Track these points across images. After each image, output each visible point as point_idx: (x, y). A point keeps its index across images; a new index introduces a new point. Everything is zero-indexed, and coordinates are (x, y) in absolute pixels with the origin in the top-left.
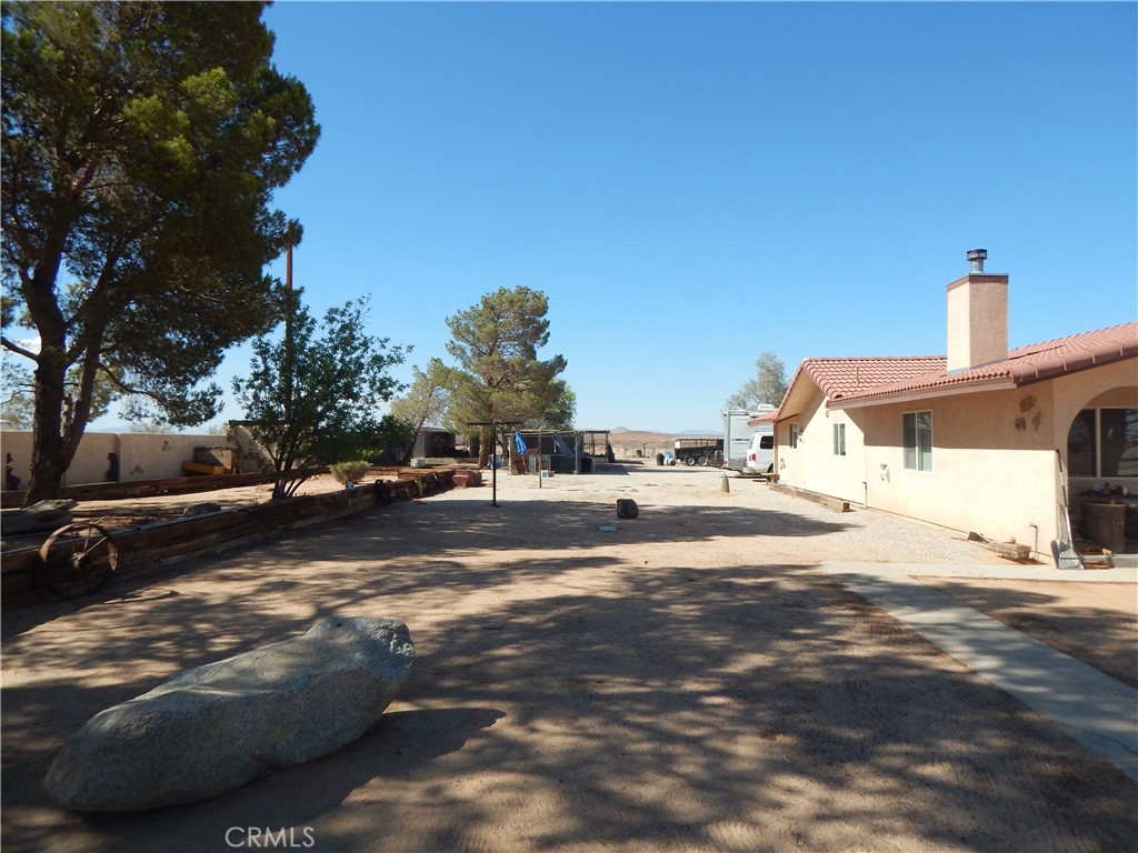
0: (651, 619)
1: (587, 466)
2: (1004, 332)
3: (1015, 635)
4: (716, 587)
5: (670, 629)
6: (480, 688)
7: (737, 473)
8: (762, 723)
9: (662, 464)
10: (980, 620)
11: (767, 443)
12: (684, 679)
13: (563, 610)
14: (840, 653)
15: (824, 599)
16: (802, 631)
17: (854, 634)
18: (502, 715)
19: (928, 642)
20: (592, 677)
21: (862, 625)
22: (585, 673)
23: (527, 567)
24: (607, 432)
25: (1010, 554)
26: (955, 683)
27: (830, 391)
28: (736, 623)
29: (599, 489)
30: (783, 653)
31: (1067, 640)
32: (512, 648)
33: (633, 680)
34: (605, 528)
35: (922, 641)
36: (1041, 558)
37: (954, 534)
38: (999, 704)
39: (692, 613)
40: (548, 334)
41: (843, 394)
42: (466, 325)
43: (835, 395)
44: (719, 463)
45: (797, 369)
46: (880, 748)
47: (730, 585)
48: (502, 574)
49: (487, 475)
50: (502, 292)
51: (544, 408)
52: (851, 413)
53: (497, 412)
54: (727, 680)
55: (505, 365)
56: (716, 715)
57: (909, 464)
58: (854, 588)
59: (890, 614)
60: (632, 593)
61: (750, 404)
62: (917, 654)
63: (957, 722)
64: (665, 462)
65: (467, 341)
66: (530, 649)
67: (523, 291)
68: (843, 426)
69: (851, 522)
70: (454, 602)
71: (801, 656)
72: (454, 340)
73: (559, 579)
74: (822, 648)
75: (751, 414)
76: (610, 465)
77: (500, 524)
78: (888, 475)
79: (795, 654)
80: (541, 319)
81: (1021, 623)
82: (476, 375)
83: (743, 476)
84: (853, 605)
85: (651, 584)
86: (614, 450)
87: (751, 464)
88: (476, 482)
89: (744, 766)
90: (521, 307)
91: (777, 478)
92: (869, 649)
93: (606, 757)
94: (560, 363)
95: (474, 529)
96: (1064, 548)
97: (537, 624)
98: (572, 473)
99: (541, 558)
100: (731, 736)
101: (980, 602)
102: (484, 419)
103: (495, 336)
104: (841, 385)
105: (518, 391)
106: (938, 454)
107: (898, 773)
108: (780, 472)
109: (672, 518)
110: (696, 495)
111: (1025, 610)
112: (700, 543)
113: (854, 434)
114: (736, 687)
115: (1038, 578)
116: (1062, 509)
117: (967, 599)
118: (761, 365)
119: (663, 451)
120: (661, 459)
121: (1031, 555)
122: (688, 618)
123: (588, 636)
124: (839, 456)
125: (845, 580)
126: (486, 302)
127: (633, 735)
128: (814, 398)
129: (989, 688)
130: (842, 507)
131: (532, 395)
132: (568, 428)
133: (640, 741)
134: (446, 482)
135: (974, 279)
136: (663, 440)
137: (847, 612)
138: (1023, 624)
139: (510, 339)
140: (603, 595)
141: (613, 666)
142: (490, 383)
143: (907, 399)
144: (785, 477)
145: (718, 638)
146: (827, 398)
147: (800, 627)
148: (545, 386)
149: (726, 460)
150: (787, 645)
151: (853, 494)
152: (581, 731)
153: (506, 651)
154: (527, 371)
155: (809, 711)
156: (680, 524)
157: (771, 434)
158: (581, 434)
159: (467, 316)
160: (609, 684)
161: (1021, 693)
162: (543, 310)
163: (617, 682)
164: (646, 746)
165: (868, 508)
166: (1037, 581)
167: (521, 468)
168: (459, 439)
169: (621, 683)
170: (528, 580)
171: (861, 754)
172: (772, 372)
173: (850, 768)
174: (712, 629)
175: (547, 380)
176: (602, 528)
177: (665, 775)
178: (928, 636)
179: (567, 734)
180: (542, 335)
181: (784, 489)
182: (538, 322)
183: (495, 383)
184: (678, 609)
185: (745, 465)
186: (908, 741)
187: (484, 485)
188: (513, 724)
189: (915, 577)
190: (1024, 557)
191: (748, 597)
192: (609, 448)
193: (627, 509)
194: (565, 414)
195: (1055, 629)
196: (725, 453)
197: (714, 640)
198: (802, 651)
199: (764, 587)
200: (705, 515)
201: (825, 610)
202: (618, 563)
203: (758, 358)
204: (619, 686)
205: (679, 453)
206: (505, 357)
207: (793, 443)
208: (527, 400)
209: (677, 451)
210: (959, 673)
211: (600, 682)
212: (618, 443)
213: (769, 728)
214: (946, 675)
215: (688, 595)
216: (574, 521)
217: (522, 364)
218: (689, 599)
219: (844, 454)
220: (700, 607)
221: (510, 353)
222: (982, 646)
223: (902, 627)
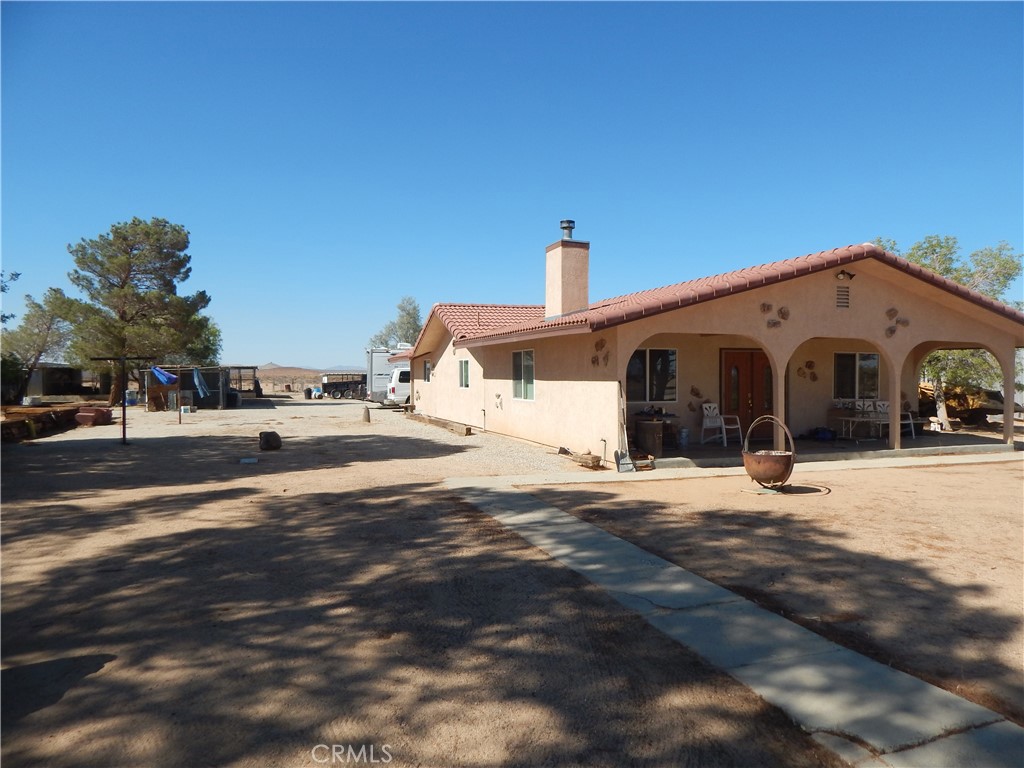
0: (285, 543)
1: (232, 401)
2: (586, 287)
3: (585, 526)
4: (350, 508)
5: (302, 551)
6: (89, 634)
7: (379, 405)
8: (379, 625)
9: (310, 398)
10: (561, 517)
11: (405, 377)
12: (310, 596)
13: (192, 544)
14: (452, 555)
15: (444, 511)
16: (422, 540)
17: (464, 538)
18: (111, 658)
19: (522, 538)
20: (218, 606)
21: (473, 530)
22: (211, 603)
23: (157, 505)
24: (254, 368)
25: (586, 463)
26: (538, 569)
27: (456, 333)
28: (366, 539)
29: (244, 423)
30: (405, 561)
31: (620, 526)
32: (131, 588)
33: (260, 604)
34: (247, 461)
35: (517, 538)
36: (608, 465)
37: (549, 449)
38: (569, 580)
39: (325, 534)
40: (190, 270)
41: (466, 335)
42: (92, 254)
43: (460, 336)
44: (362, 396)
45: (430, 312)
46: (477, 632)
47: (363, 506)
48: (126, 514)
49: (117, 412)
50: (136, 223)
51: (185, 343)
52: (474, 351)
53: (131, 347)
54: (351, 592)
55: (141, 299)
56: (339, 625)
57: (517, 394)
58: (469, 500)
59: (495, 518)
60: (268, 521)
61: (392, 343)
62: (512, 549)
63: (537, 600)
64: (313, 396)
65: (94, 271)
66: (152, 588)
67: (160, 224)
68: (467, 362)
69: (471, 444)
70: (65, 548)
71: (417, 562)
72: (78, 269)
73: (192, 513)
74: (437, 552)
75: (392, 352)
76: (258, 400)
77: (129, 463)
78: (501, 403)
79: (414, 560)
80: (182, 254)
81: (589, 516)
82: (106, 308)
83: (384, 407)
84: (466, 514)
85: (289, 510)
86: (262, 386)
87: (391, 397)
88: (105, 419)
89: (361, 667)
90: (158, 240)
91: (413, 408)
92: (476, 549)
93: (225, 683)
94: (203, 299)
95: (98, 469)
96: (623, 456)
97: (162, 560)
98: (216, 408)
99: (173, 494)
100: (352, 642)
101: (562, 502)
102: (116, 354)
103: (128, 269)
104: (465, 328)
105: (156, 326)
106: (538, 385)
107: (488, 650)
108: (416, 403)
109: (314, 447)
110: (340, 425)
111: (593, 506)
112: (339, 469)
113: (476, 369)
114: (361, 598)
115: (605, 480)
116: (622, 427)
117: (553, 502)
118: (402, 309)
119: (311, 386)
120: (308, 393)
121: (601, 463)
122: (322, 539)
123: (217, 566)
124: (464, 388)
125: (462, 493)
126: (116, 231)
127: (256, 655)
128: (443, 339)
129: (564, 570)
130: (465, 432)
131: (172, 330)
132: (212, 363)
133: (262, 661)
134: (69, 421)
135: (565, 244)
136: (313, 375)
137: (461, 520)
138: (592, 517)
139: (145, 272)
140: (238, 525)
141: (240, 592)
142: (123, 316)
143: (515, 340)
144: (421, 407)
145: (348, 555)
146: (454, 338)
147: (421, 538)
148: (187, 322)
149: (369, 393)
150: (408, 554)
151: (474, 421)
152: (200, 661)
153: (125, 592)
154: (166, 306)
155: (421, 609)
156: (321, 453)
157: (408, 369)
158: (226, 371)
159: (93, 244)
160: (234, 611)
161: (585, 571)
162: (184, 245)
163: (244, 608)
164: (267, 665)
165: (486, 431)
166: (604, 483)
167: (159, 404)
168: (86, 375)
169: (248, 608)
170: (157, 517)
171: (460, 639)
172: (412, 316)
173: (451, 653)
174: (343, 546)
175: (189, 316)
176: (243, 461)
177: (283, 688)
178: (523, 534)
179: (184, 667)
180: (183, 270)
181: (419, 418)
182: (178, 257)
183: (128, 317)
184: (312, 532)
185: (386, 397)
186: (499, 622)
187: (114, 423)
188: (123, 666)
189: (517, 487)
190: (596, 465)
191: (378, 514)
192: (257, 384)
193: (270, 441)
194: (209, 350)
195: (613, 519)
196: (368, 387)
197: (342, 556)
198: (420, 557)
199: (395, 504)
200: (347, 443)
201: (443, 520)
202: (256, 493)
203: (399, 302)
204: (246, 611)
205: (327, 388)
206: (140, 291)
207: (426, 378)
208: (165, 336)
209: (324, 385)
210: (542, 561)
211: (227, 609)
212: (268, 378)
213: (385, 628)
214: (533, 564)
215: (323, 518)
216: (214, 456)
217: (160, 299)
218: (324, 522)
219: (467, 386)
220: (333, 528)
221: (147, 286)
222: (562, 539)
223: (503, 528)
